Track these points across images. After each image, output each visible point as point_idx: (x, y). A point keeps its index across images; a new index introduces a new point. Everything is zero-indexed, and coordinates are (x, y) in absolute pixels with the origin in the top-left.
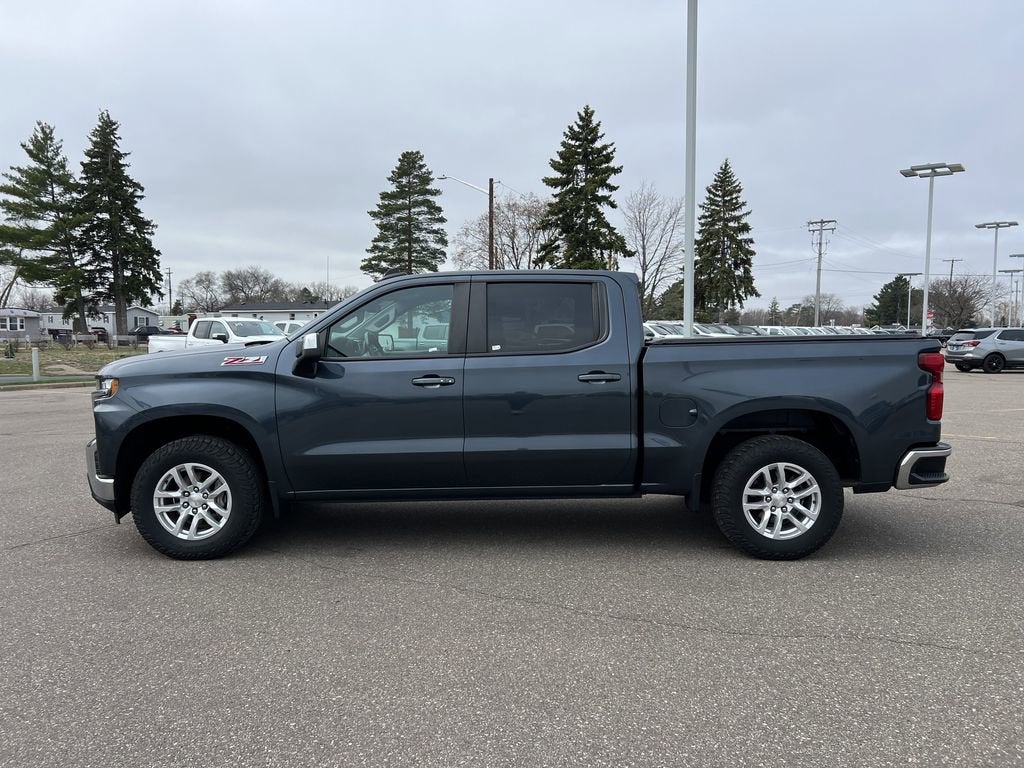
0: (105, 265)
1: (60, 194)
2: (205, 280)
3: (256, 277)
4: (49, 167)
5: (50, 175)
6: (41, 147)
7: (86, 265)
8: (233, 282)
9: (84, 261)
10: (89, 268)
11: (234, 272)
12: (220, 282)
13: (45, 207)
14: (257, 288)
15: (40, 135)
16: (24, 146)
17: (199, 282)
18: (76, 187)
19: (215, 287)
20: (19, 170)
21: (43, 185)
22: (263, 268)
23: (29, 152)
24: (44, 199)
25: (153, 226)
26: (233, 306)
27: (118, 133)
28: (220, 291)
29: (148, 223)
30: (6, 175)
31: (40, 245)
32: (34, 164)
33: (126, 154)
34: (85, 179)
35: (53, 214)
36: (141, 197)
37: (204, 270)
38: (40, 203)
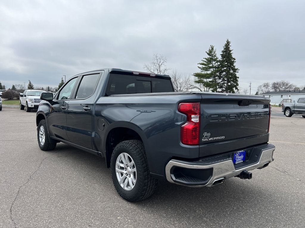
0: (225, 82)
1: (214, 64)
2: (266, 85)
3: (283, 84)
4: (212, 57)
5: (212, 59)
6: (211, 52)
7: (221, 82)
8: (275, 86)
9: (220, 81)
10: (221, 83)
11: (276, 82)
12: (271, 86)
13: (210, 68)
14: (284, 87)
15: (211, 49)
16: (206, 52)
17: (264, 86)
18: (219, 61)
19: (269, 87)
20: (206, 59)
21: (210, 62)
22: (286, 81)
23: (208, 54)
24: (210, 66)
25: (238, 70)
26: (275, 93)
27: (230, 45)
28: (271, 89)
29: (237, 69)
30: (202, 60)
31: (209, 78)
32: (209, 57)
33: (232, 50)
34: (222, 59)
35: (212, 69)
36: (235, 62)
37: (266, 83)
38: (209, 66)
